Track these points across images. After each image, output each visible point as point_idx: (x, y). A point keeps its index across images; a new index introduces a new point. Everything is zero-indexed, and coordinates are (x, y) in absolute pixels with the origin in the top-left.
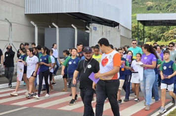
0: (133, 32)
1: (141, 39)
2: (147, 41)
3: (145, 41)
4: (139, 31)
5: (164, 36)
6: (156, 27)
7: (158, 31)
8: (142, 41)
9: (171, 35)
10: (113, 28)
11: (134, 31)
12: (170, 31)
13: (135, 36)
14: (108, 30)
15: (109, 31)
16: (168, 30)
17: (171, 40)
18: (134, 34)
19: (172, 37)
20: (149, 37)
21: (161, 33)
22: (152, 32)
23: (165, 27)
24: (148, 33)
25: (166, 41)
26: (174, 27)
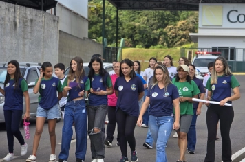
0: (91, 24)
1: (110, 41)
2: (125, 46)
3: (121, 45)
4: (108, 20)
5: (165, 34)
6: (146, 12)
7: (152, 21)
8: (113, 45)
9: (181, 32)
10: (41, 12)
11: (95, 20)
12: (179, 24)
13: (96, 33)
14: (29, 18)
15: (31, 21)
16: (175, 20)
17: (181, 44)
18: (93, 29)
19: (184, 36)
20: (131, 37)
21: (158, 27)
22: (137, 24)
23: (168, 12)
24: (128, 26)
25: (169, 46)
26: (190, 13)
